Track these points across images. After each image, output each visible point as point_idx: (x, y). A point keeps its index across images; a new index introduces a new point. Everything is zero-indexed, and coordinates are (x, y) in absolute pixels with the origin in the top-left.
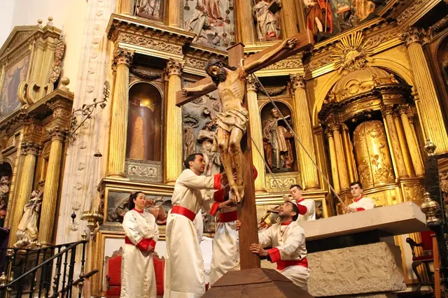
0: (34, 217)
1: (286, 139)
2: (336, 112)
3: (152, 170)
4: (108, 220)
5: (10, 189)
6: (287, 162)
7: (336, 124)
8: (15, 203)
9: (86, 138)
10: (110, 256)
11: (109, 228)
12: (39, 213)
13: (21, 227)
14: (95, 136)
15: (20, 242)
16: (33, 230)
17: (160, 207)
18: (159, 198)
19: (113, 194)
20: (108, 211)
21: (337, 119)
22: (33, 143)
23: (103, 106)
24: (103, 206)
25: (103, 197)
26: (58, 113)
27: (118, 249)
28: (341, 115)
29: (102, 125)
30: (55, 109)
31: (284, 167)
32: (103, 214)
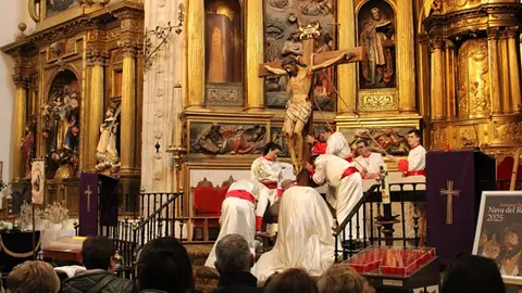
0: (113, 138)
1: (385, 48)
2: (440, 26)
3: (233, 93)
4: (191, 152)
5: (80, 104)
6: (386, 75)
7: (437, 41)
8: (89, 121)
9: (162, 61)
10: (195, 186)
11: (193, 160)
12: (118, 135)
13: (100, 148)
14: (171, 59)
15: (102, 165)
16: (113, 152)
17: (241, 136)
18: (241, 127)
19: (195, 126)
20: (191, 143)
21: (440, 34)
22: (99, 53)
23: (179, 32)
24: (186, 136)
25: (185, 126)
26: (127, 24)
27: (202, 180)
28: (445, 29)
29: (178, 45)
30: (123, 19)
31: (382, 80)
32: (186, 147)
